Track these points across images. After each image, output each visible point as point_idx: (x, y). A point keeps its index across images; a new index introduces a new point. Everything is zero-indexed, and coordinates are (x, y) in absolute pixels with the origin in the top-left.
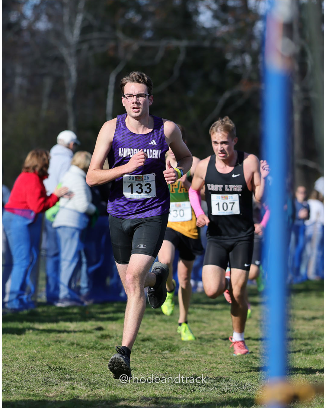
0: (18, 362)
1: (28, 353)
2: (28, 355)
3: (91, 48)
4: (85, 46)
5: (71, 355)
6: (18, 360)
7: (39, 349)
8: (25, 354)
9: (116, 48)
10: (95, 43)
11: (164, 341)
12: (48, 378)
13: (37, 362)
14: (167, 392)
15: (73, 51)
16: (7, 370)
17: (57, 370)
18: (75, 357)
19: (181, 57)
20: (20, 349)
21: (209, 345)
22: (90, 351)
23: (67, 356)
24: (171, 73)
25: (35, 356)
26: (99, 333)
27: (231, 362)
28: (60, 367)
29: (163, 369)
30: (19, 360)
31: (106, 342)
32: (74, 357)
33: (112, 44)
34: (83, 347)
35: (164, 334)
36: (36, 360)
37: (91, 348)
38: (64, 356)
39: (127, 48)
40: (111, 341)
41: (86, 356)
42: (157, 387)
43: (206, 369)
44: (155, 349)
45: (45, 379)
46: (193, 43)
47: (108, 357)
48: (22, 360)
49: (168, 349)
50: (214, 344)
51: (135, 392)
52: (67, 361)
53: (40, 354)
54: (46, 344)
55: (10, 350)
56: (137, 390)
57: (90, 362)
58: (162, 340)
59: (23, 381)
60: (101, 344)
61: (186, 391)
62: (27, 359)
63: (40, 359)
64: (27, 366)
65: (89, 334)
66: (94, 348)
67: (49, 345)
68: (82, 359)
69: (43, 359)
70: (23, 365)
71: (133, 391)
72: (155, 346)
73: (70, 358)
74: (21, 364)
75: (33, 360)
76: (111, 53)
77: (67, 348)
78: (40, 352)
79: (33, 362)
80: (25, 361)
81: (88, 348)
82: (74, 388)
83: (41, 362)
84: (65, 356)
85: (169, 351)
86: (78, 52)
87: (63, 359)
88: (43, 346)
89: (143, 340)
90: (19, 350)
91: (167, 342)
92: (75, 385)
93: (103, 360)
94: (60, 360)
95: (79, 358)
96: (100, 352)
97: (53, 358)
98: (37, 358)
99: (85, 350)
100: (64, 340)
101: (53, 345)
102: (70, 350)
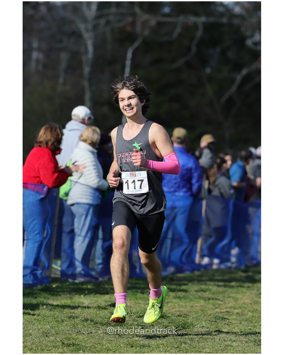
0: (32, 338)
2: (41, 330)
3: (108, 23)
4: (102, 21)
5: (84, 331)
6: (31, 335)
7: (52, 324)
8: (39, 330)
9: (133, 24)
10: (111, 18)
11: (179, 317)
13: (51, 337)
15: (90, 26)
17: (71, 346)
18: (88, 333)
19: (199, 33)
20: (34, 324)
21: (224, 322)
22: (104, 327)
23: (81, 332)
24: (189, 49)
25: (49, 331)
27: (245, 340)
28: (73, 343)
29: (177, 346)
33: (129, 19)
34: (97, 323)
35: (179, 311)
36: (49, 336)
37: (105, 324)
38: (77, 332)
39: (145, 23)
41: (100, 332)
43: (221, 346)
46: (211, 20)
48: (36, 335)
49: (182, 326)
50: (229, 322)
52: (81, 337)
53: (54, 330)
54: (60, 320)
57: (104, 338)
58: (177, 317)
62: (41, 335)
63: (54, 335)
64: (40, 341)
65: (103, 311)
67: (63, 321)
68: (96, 335)
69: (57, 335)
70: (37, 341)
72: (170, 323)
73: (84, 334)
74: (34, 339)
75: (46, 336)
76: (129, 29)
77: (80, 324)
78: (54, 328)
79: (47, 338)
80: (38, 337)
81: (102, 324)
83: (55, 338)
84: (79, 332)
86: (95, 27)
87: (76, 335)
88: (57, 321)
91: (181, 319)
93: (117, 336)
94: (74, 336)
95: (92, 334)
97: (67, 333)
98: (50, 334)
99: (100, 326)
100: (78, 316)
101: (66, 321)
102: (84, 326)
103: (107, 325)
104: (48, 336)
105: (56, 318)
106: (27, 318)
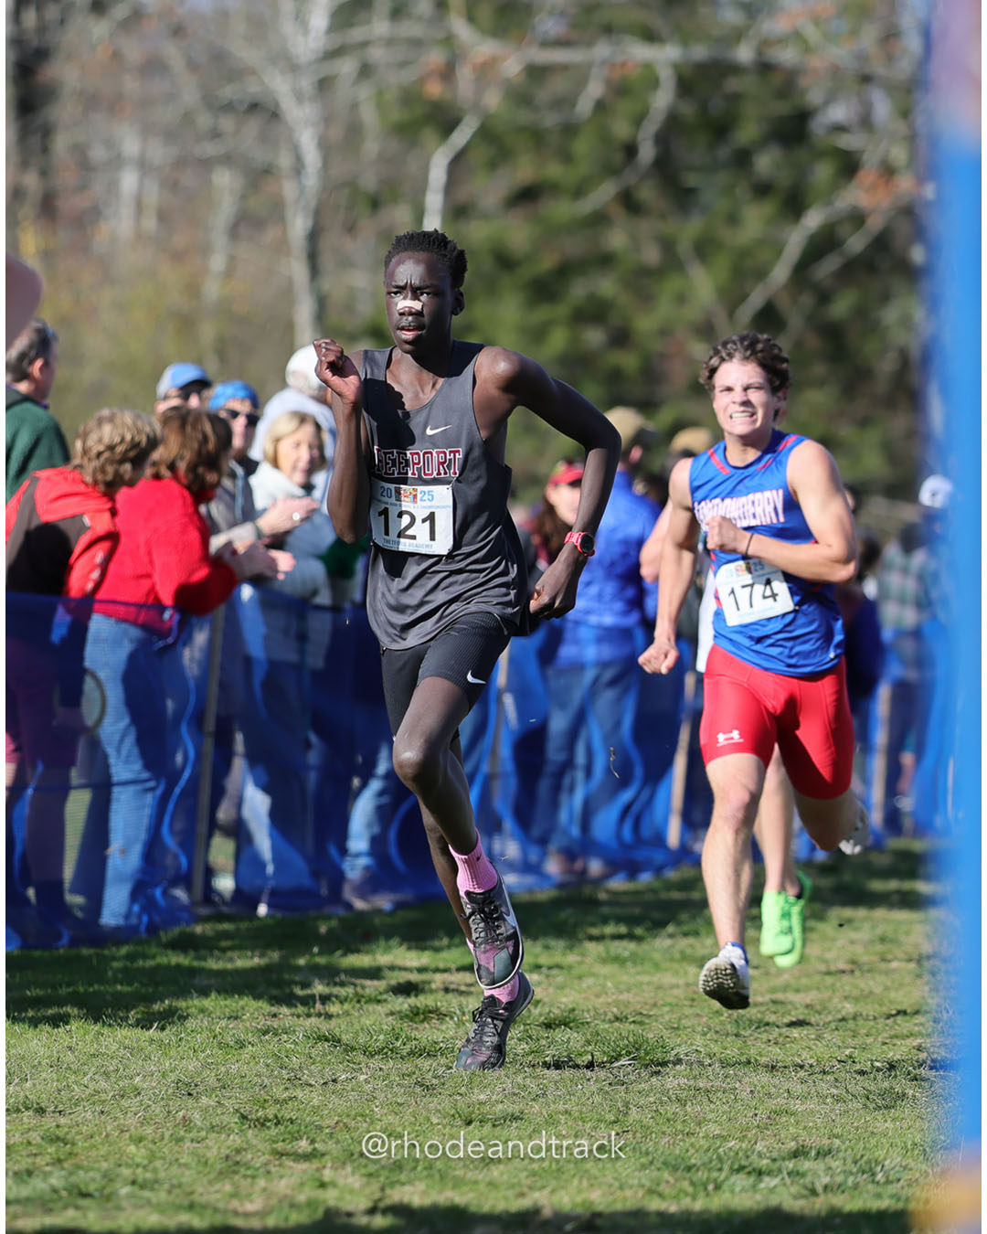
0: (142, 1101)
1: (171, 1072)
2: (173, 1077)
3: (366, 71)
4: (347, 67)
5: (311, 1075)
6: (139, 1094)
7: (208, 1056)
8: (164, 1075)
9: (448, 73)
10: (377, 54)
11: (617, 1024)
12: (238, 1151)
13: (204, 1100)
14: (628, 1193)
15: (307, 83)
16: (106, 1127)
17: (268, 1124)
18: (325, 1083)
19: (663, 100)
20: (149, 1058)
21: (764, 1037)
22: (375, 1063)
23: (300, 1079)
24: (631, 150)
25: (197, 1080)
26: (403, 1003)
27: (834, 1091)
28: (276, 1117)
29: (613, 1118)
30: (143, 1093)
31: (427, 1033)
32: (322, 1082)
33: (435, 57)
34: (353, 1049)
35: (617, 1003)
36: (197, 1093)
37: (380, 1051)
38: (289, 1079)
39: (485, 71)
40: (444, 1027)
41: (362, 1078)
42: (596, 1178)
43: (756, 1115)
44: (587, 1052)
45: (227, 1157)
46: (700, 52)
47: (434, 1081)
48: (154, 1094)
49: (629, 1053)
50: (780, 1035)
51: (522, 1195)
52: (300, 1095)
53: (214, 1074)
54: (231, 1040)
55: (115, 1062)
56: (531, 1188)
57: (375, 1098)
58: (611, 1022)
59: (158, 1163)
60: (409, 1039)
61: (690, 1190)
62: (170, 1091)
63: (214, 1090)
64: (169, 1112)
65: (371, 1008)
66: (386, 1052)
67: (241, 1045)
68: (348, 1089)
69: (223, 1091)
70: (157, 1111)
71: (518, 1190)
72: (589, 1043)
73: (311, 1085)
74: (149, 1106)
75: (190, 1094)
76: (434, 89)
77: (299, 1053)
78: (213, 1067)
79: (190, 1101)
80: (162, 1099)
81: (368, 1052)
82: (323, 1185)
83: (217, 1099)
84: (294, 1080)
85: (633, 1059)
86: (324, 85)
87: (287, 1089)
88: (224, 1046)
89: (548, 1026)
90: (144, 1060)
91: (625, 1028)
92: (327, 1174)
93: (418, 1089)
94: (279, 1091)
95: (339, 1086)
96: (407, 1066)
97: (255, 1085)
98: (202, 1088)
99: (361, 1058)
100: (290, 1027)
101: (253, 1045)
102: (311, 1058)
103: (387, 1053)
104: (195, 1095)
105: (220, 1034)
106: (126, 1039)
